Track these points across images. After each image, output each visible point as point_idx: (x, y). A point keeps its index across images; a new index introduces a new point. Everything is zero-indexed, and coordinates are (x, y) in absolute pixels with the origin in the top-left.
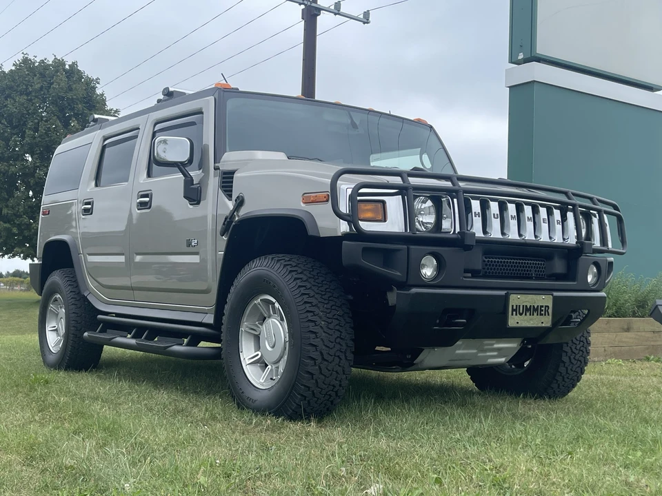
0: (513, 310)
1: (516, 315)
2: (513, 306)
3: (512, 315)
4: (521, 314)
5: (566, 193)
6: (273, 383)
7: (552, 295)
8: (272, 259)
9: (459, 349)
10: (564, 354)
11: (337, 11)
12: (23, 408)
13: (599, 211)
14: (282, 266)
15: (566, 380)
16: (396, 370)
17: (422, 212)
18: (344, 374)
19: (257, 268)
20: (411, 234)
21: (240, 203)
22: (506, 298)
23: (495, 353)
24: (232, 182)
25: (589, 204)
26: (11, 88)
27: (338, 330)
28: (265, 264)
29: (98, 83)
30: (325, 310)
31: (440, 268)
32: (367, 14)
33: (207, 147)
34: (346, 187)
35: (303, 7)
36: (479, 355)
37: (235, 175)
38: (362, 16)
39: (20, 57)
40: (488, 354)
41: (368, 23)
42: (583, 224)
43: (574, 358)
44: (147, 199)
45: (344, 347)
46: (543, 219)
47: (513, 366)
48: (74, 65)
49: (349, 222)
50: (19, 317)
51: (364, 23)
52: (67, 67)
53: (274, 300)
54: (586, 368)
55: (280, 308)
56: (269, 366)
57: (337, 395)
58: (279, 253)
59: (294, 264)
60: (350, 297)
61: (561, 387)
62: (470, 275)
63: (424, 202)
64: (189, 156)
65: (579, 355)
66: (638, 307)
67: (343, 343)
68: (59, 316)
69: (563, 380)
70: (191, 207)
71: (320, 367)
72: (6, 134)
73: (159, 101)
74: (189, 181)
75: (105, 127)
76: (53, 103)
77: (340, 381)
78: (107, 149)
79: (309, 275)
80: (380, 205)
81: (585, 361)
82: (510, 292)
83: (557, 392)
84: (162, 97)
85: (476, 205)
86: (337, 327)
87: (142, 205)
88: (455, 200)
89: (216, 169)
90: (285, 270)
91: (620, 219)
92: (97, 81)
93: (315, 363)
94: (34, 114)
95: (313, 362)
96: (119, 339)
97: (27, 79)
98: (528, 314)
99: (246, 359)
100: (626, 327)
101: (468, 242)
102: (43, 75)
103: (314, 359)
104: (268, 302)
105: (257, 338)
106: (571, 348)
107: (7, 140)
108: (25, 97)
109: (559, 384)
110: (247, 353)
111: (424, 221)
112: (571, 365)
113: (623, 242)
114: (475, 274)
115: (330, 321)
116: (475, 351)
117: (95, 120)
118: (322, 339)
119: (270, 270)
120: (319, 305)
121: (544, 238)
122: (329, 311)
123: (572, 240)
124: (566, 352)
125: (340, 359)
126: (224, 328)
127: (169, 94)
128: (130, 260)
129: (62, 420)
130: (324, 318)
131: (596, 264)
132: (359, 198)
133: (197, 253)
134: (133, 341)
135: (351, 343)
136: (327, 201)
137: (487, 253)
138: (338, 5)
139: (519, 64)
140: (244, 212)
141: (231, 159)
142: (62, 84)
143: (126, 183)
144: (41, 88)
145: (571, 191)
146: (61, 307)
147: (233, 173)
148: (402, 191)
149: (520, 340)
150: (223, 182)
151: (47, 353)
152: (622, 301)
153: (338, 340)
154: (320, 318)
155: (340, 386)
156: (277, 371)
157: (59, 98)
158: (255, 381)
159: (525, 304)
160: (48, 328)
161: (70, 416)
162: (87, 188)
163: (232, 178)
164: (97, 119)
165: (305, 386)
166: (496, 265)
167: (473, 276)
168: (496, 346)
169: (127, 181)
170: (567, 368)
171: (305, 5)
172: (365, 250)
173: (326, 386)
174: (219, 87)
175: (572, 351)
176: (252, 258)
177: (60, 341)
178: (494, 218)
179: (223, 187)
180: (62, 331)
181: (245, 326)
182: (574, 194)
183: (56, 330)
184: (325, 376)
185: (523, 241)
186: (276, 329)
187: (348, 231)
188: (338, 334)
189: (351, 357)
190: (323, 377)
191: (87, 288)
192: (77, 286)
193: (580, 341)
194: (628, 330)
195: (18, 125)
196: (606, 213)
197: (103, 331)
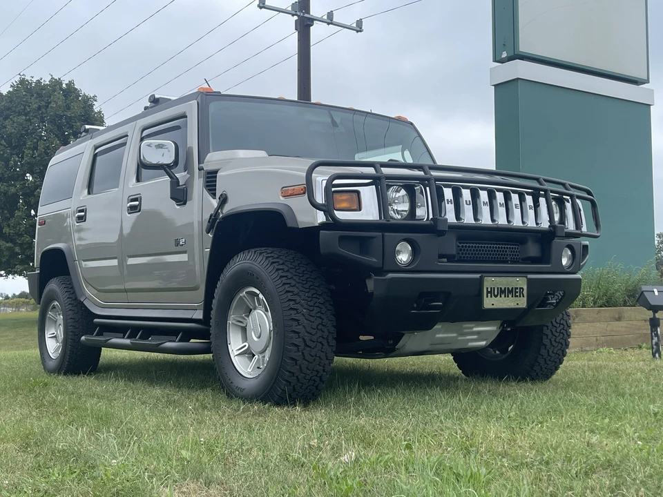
0: (488, 292)
1: (491, 297)
2: (487, 288)
3: (487, 297)
4: (496, 296)
5: (537, 180)
6: (260, 371)
7: (526, 277)
8: (255, 252)
9: (439, 334)
10: (544, 337)
11: (330, 20)
12: (21, 407)
13: (571, 196)
14: (264, 259)
15: (548, 362)
16: (379, 356)
17: (396, 201)
18: (327, 359)
19: (241, 262)
20: (385, 222)
21: (224, 200)
22: (481, 281)
23: (475, 337)
24: (216, 181)
25: (562, 189)
26: (9, 109)
27: (320, 317)
28: (248, 257)
29: (96, 101)
30: (307, 298)
31: (415, 252)
32: (359, 23)
33: (191, 149)
34: (320, 179)
35: (296, 18)
36: (459, 338)
37: (218, 175)
38: (355, 25)
39: (17, 79)
40: (469, 337)
41: (361, 31)
42: (556, 209)
43: (555, 341)
44: (137, 203)
45: (326, 333)
46: (516, 205)
47: (497, 352)
48: (70, 84)
49: (325, 212)
50: (25, 336)
51: (358, 31)
52: (64, 86)
53: (258, 292)
54: (567, 350)
55: (264, 299)
56: (256, 356)
57: (321, 380)
58: (261, 247)
59: (276, 256)
60: (333, 287)
61: (544, 369)
62: (445, 260)
63: (398, 191)
64: (174, 158)
65: (560, 338)
66: (629, 296)
67: (325, 330)
68: (58, 323)
69: (546, 363)
70: (178, 207)
71: (303, 353)
72: (6, 155)
73: (146, 108)
74: (175, 182)
75: (96, 137)
76: (51, 122)
77: (324, 367)
78: (98, 158)
79: (290, 266)
80: (355, 195)
81: (566, 343)
82: (484, 275)
83: (539, 374)
84: (148, 104)
85: (448, 193)
86: (319, 315)
87: (133, 209)
88: (428, 188)
89: (200, 169)
90: (267, 261)
91: (593, 204)
92: (94, 98)
93: (298, 349)
94: (34, 133)
95: (296, 348)
96: (115, 340)
97: (24, 99)
98: (503, 296)
99: (234, 350)
100: (617, 316)
101: (441, 227)
102: (40, 96)
103: (296, 345)
104: (253, 295)
105: (244, 330)
106: (551, 331)
107: (7, 161)
108: (24, 118)
109: (541, 367)
110: (235, 344)
111: (399, 209)
112: (552, 348)
113: (597, 226)
114: (451, 258)
115: (311, 309)
116: (455, 335)
117: (87, 131)
118: (304, 326)
119: (254, 263)
120: (301, 294)
121: (517, 222)
122: (310, 299)
123: (545, 224)
124: (547, 335)
125: (323, 345)
126: (212, 322)
127: (155, 101)
128: (122, 263)
129: (58, 414)
130: (306, 306)
131: (570, 247)
132: (333, 189)
133: (185, 252)
134: (127, 341)
135: (333, 330)
136: (304, 193)
137: (461, 239)
138: (330, 15)
139: (502, 63)
140: (227, 209)
141: (214, 159)
142: (60, 103)
143: (116, 189)
144: (39, 108)
145: (542, 177)
146: (59, 314)
147: (216, 172)
148: (376, 181)
149: (499, 322)
150: (207, 182)
151: (47, 360)
152: (612, 291)
153: (320, 327)
154: (302, 306)
155: (324, 371)
156: (263, 360)
157: (57, 117)
158: (243, 371)
159: (499, 287)
160: (47, 335)
161: (66, 410)
162: (81, 197)
163: (216, 177)
164: (88, 129)
165: (290, 372)
166: (471, 250)
167: (448, 261)
168: (476, 329)
169: (117, 187)
170: (548, 351)
171: (298, 16)
172: (342, 238)
173: (310, 372)
174: (201, 91)
175: (553, 334)
176: (237, 253)
177: (59, 347)
178: (467, 204)
179: (207, 186)
180: (61, 337)
181: (231, 320)
182: (546, 181)
183: (55, 337)
184: (309, 362)
185: (496, 226)
186: (261, 320)
187: (325, 220)
188: (319, 321)
189: (333, 343)
190: (307, 363)
191: (83, 294)
192: (74, 293)
193: (560, 324)
194: (619, 319)
195: (17, 145)
196: (579, 197)
197: (99, 334)
